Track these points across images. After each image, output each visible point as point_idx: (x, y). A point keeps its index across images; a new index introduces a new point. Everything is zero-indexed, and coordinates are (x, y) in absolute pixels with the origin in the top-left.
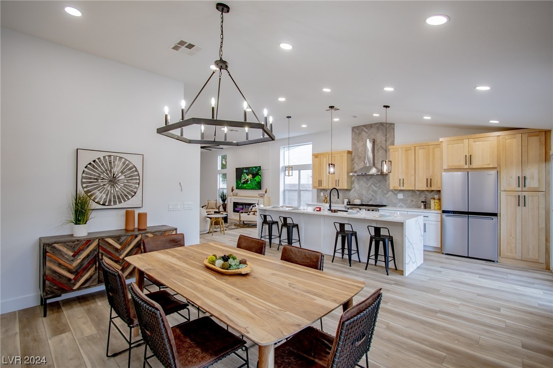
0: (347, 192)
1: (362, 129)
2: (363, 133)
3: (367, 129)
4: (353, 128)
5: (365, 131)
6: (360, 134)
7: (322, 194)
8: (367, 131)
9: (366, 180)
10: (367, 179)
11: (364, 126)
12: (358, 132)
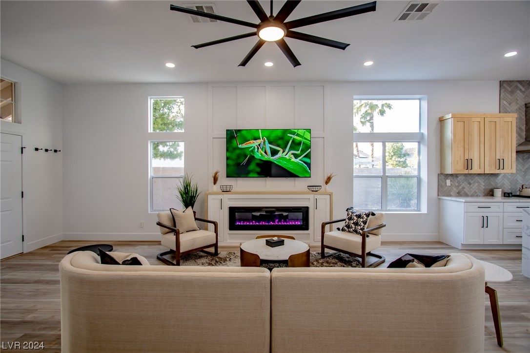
0: (492, 178)
1: (517, 87)
2: (518, 91)
3: (524, 87)
4: (502, 83)
5: (520, 90)
6: (512, 92)
7: (448, 182)
8: (523, 89)
9: (521, 161)
10: (523, 159)
11: (520, 82)
12: (510, 90)
